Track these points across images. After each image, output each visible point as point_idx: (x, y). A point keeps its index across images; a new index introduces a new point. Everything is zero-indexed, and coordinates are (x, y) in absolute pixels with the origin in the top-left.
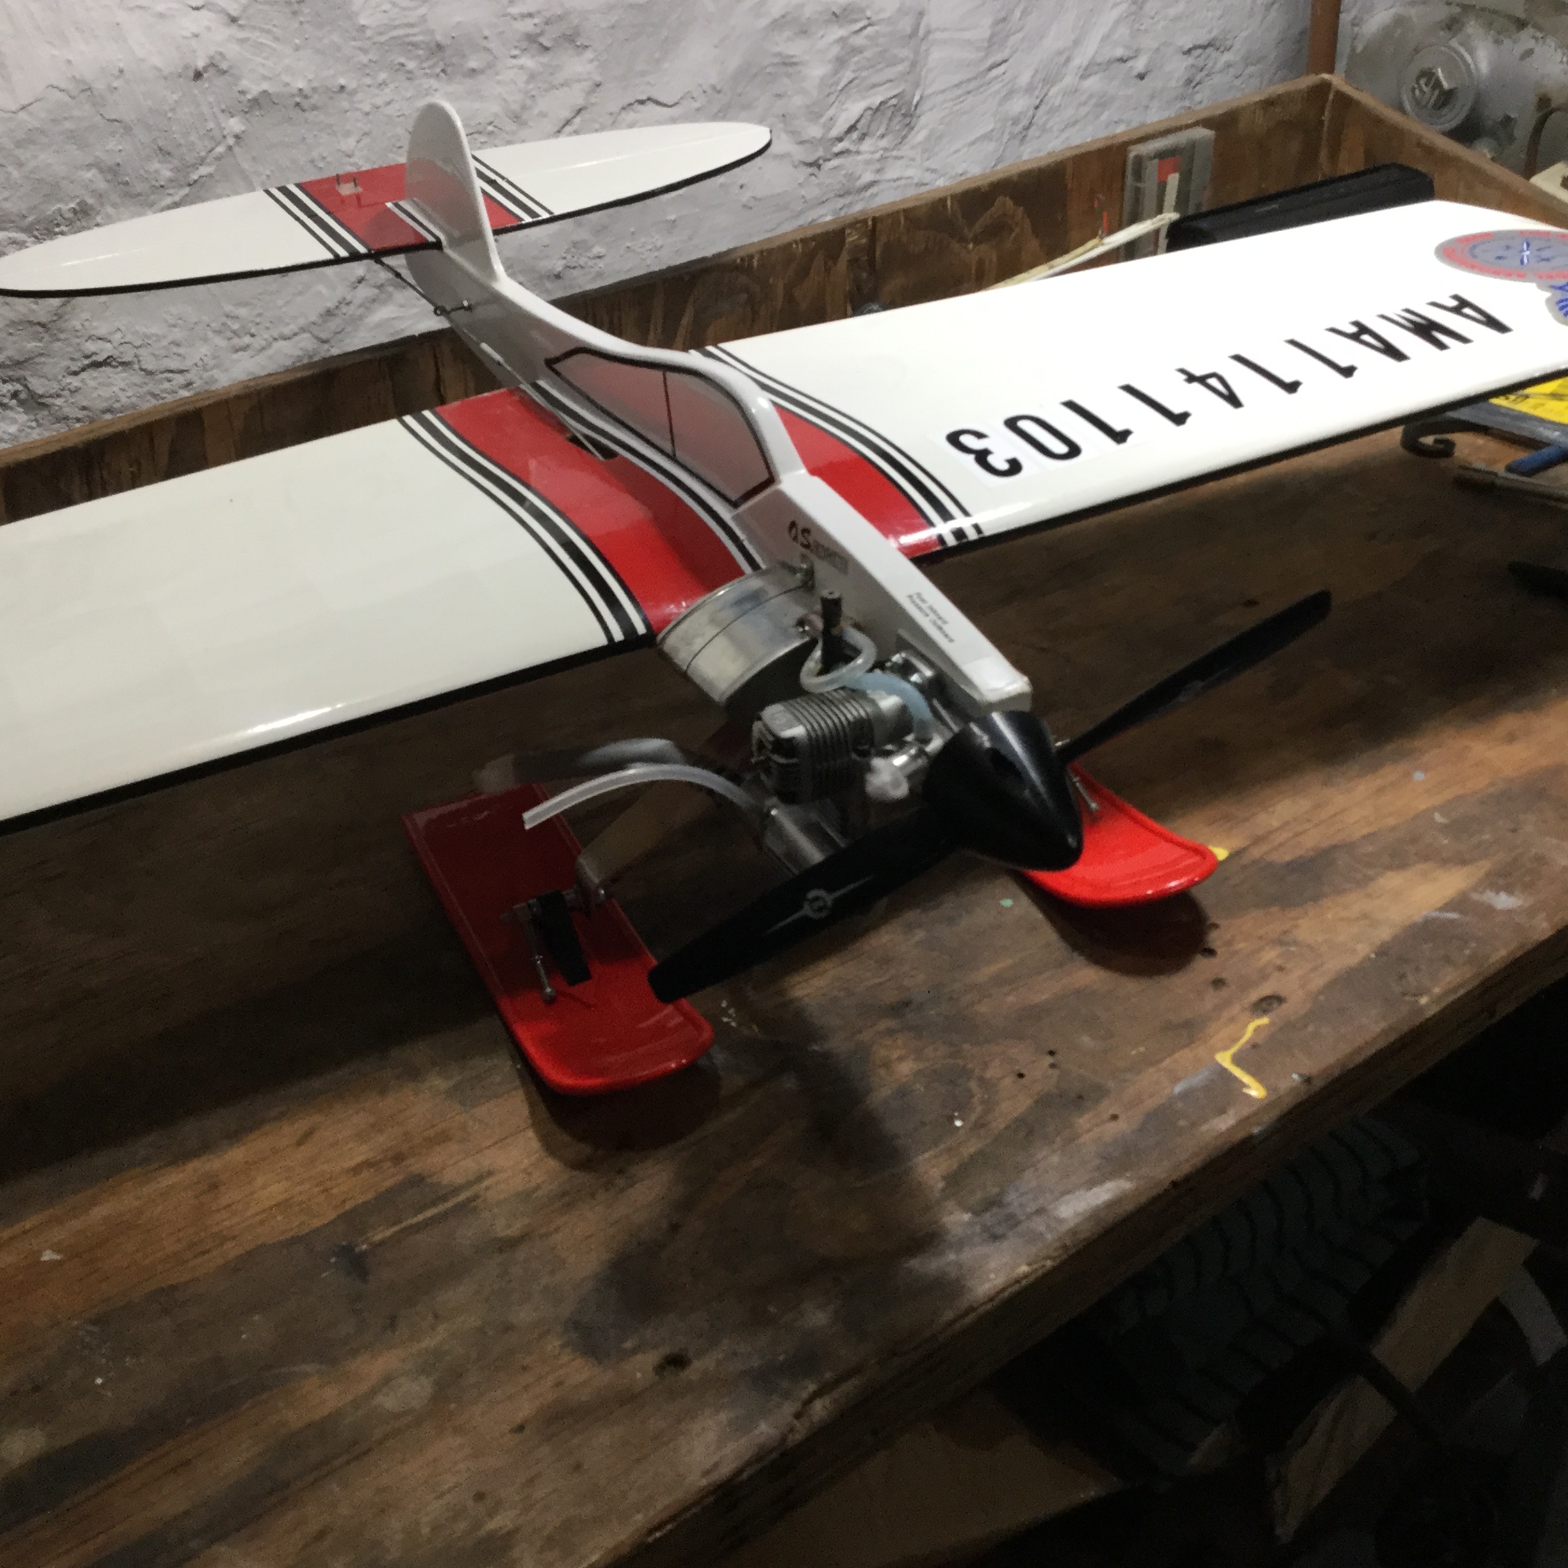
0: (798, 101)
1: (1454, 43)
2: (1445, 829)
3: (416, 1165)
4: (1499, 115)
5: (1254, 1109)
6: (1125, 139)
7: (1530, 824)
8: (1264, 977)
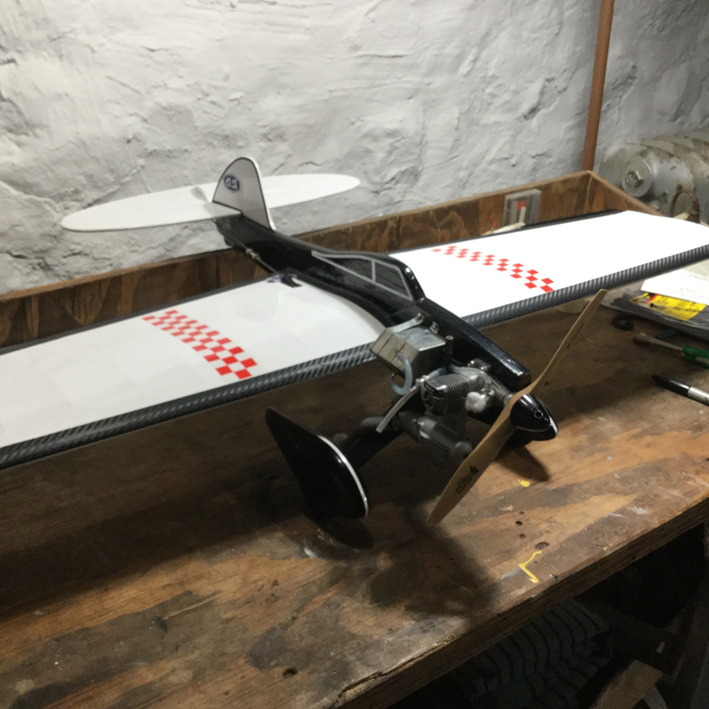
0: (371, 167)
1: (644, 161)
2: (619, 480)
3: (188, 587)
4: (661, 192)
5: (533, 587)
6: (504, 192)
7: (653, 481)
8: (541, 534)
